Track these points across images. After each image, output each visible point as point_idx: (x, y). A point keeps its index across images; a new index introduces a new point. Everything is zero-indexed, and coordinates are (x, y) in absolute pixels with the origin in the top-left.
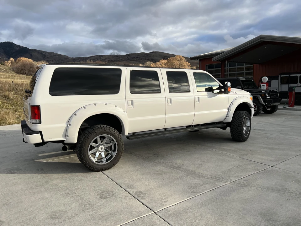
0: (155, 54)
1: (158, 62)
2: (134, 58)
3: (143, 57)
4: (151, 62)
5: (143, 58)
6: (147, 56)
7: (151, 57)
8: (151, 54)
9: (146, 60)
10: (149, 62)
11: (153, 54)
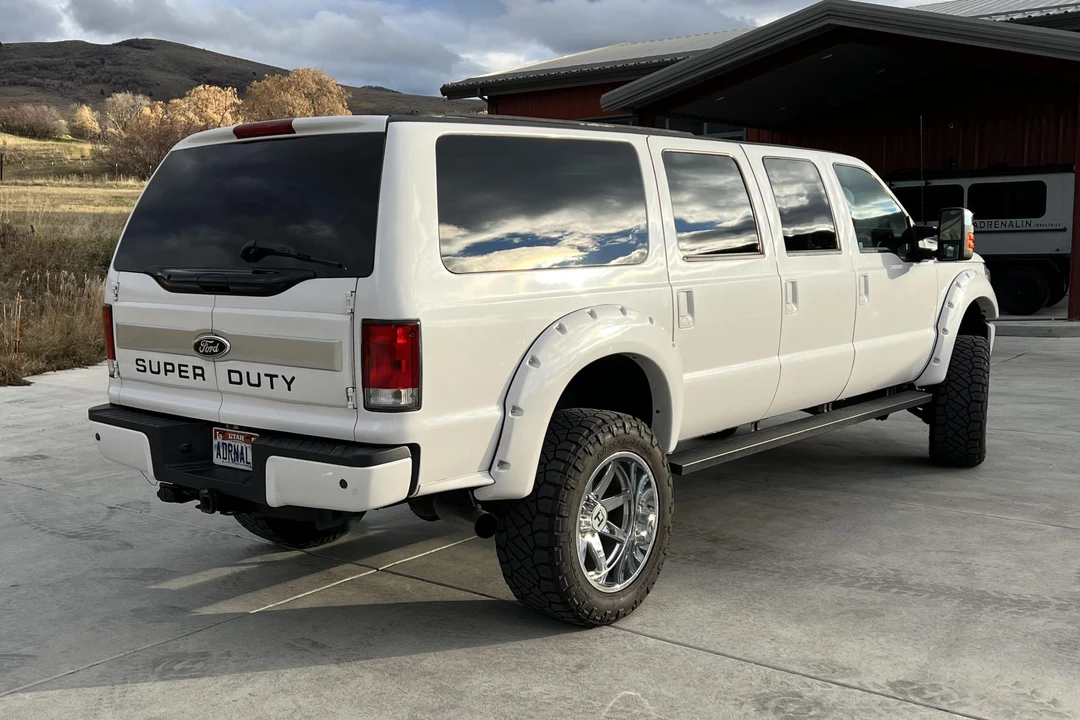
0: (148, 53)
1: (182, 96)
2: (27, 68)
3: (78, 65)
4: (140, 97)
5: (79, 70)
6: (103, 62)
7: (124, 69)
8: (125, 49)
9: (96, 81)
10: (129, 95)
11: (134, 53)
